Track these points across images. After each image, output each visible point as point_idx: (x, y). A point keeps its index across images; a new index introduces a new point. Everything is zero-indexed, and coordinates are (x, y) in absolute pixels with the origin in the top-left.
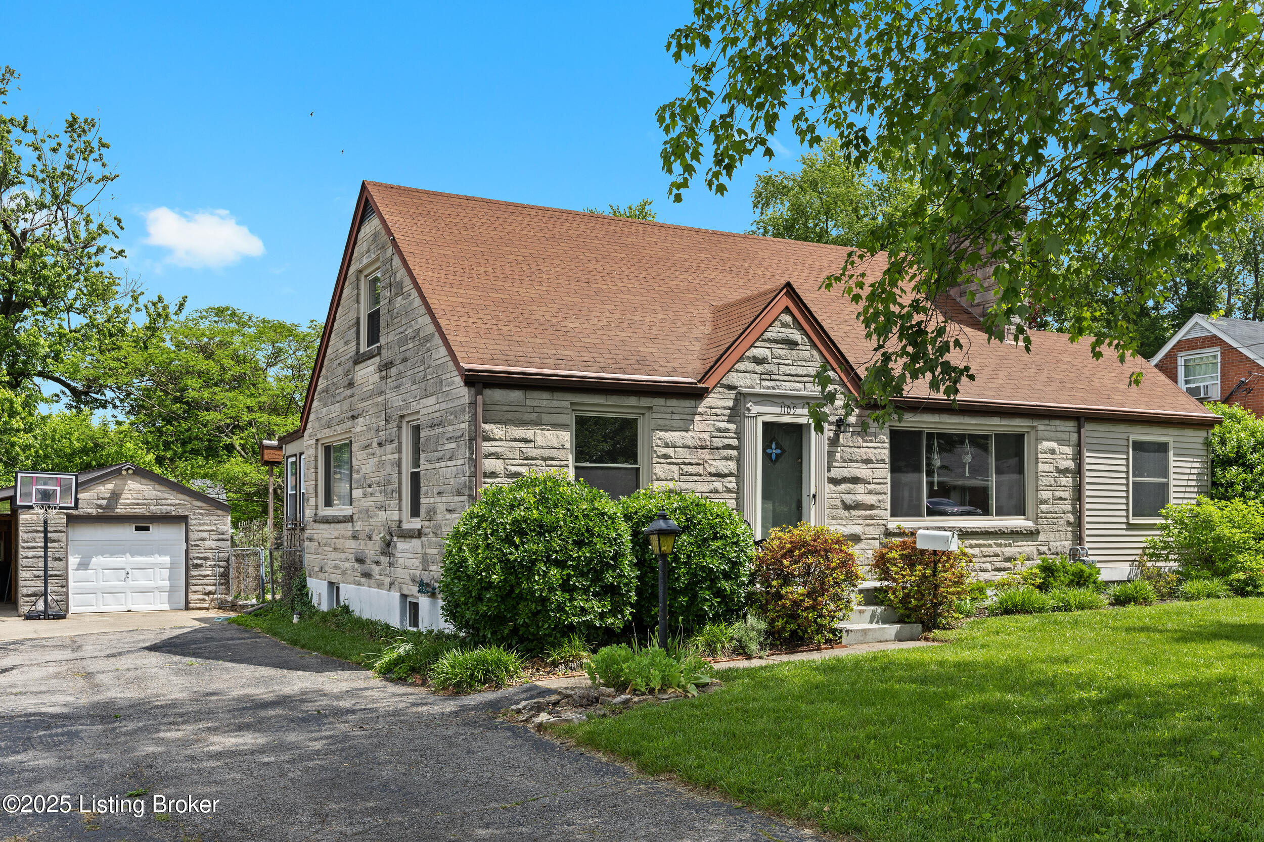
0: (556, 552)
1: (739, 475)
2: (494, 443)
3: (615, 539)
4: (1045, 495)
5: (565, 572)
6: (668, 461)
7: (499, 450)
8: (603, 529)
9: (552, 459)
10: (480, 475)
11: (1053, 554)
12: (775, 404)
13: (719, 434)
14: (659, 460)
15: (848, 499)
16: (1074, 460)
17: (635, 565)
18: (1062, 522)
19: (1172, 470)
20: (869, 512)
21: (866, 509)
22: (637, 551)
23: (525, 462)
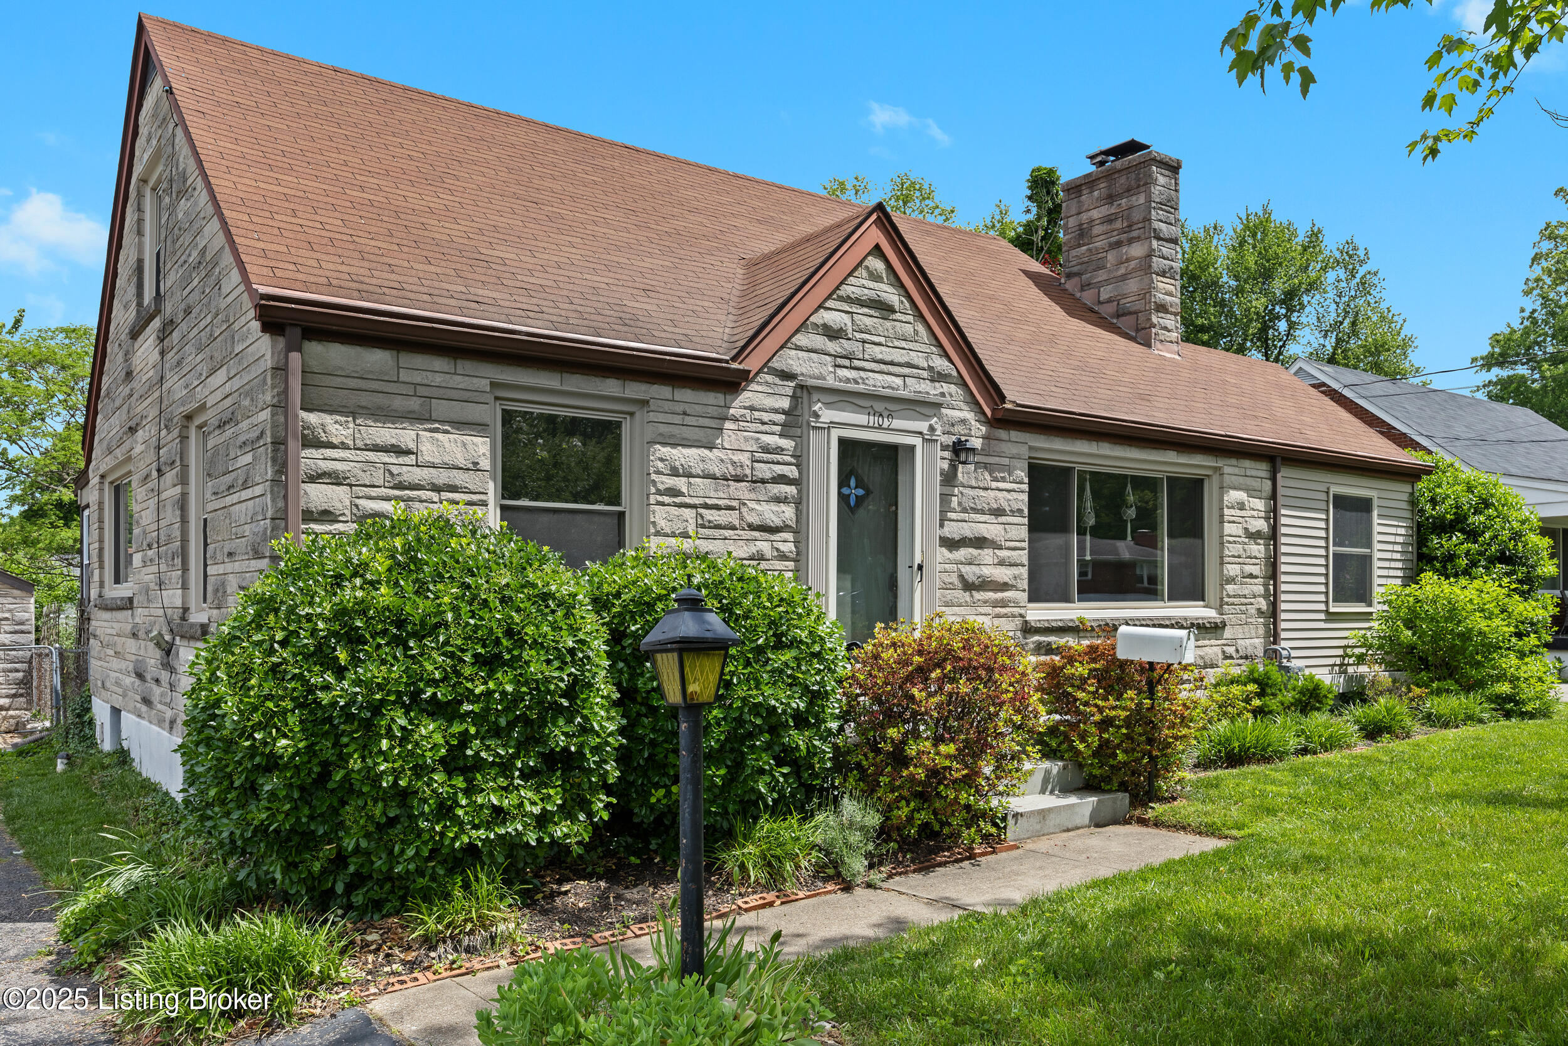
0: (434, 683)
1: (799, 530)
2: (329, 453)
3: (572, 652)
4: (1232, 570)
5: (457, 728)
6: (678, 500)
7: (339, 466)
8: (545, 629)
9: (453, 489)
10: (294, 516)
11: (1241, 657)
12: (859, 409)
13: (766, 456)
14: (660, 498)
15: (970, 572)
16: (1267, 519)
17: (616, 704)
18: (1252, 610)
19: (1377, 538)
20: (999, 595)
21: (995, 590)
22: (621, 672)
23: (397, 493)
